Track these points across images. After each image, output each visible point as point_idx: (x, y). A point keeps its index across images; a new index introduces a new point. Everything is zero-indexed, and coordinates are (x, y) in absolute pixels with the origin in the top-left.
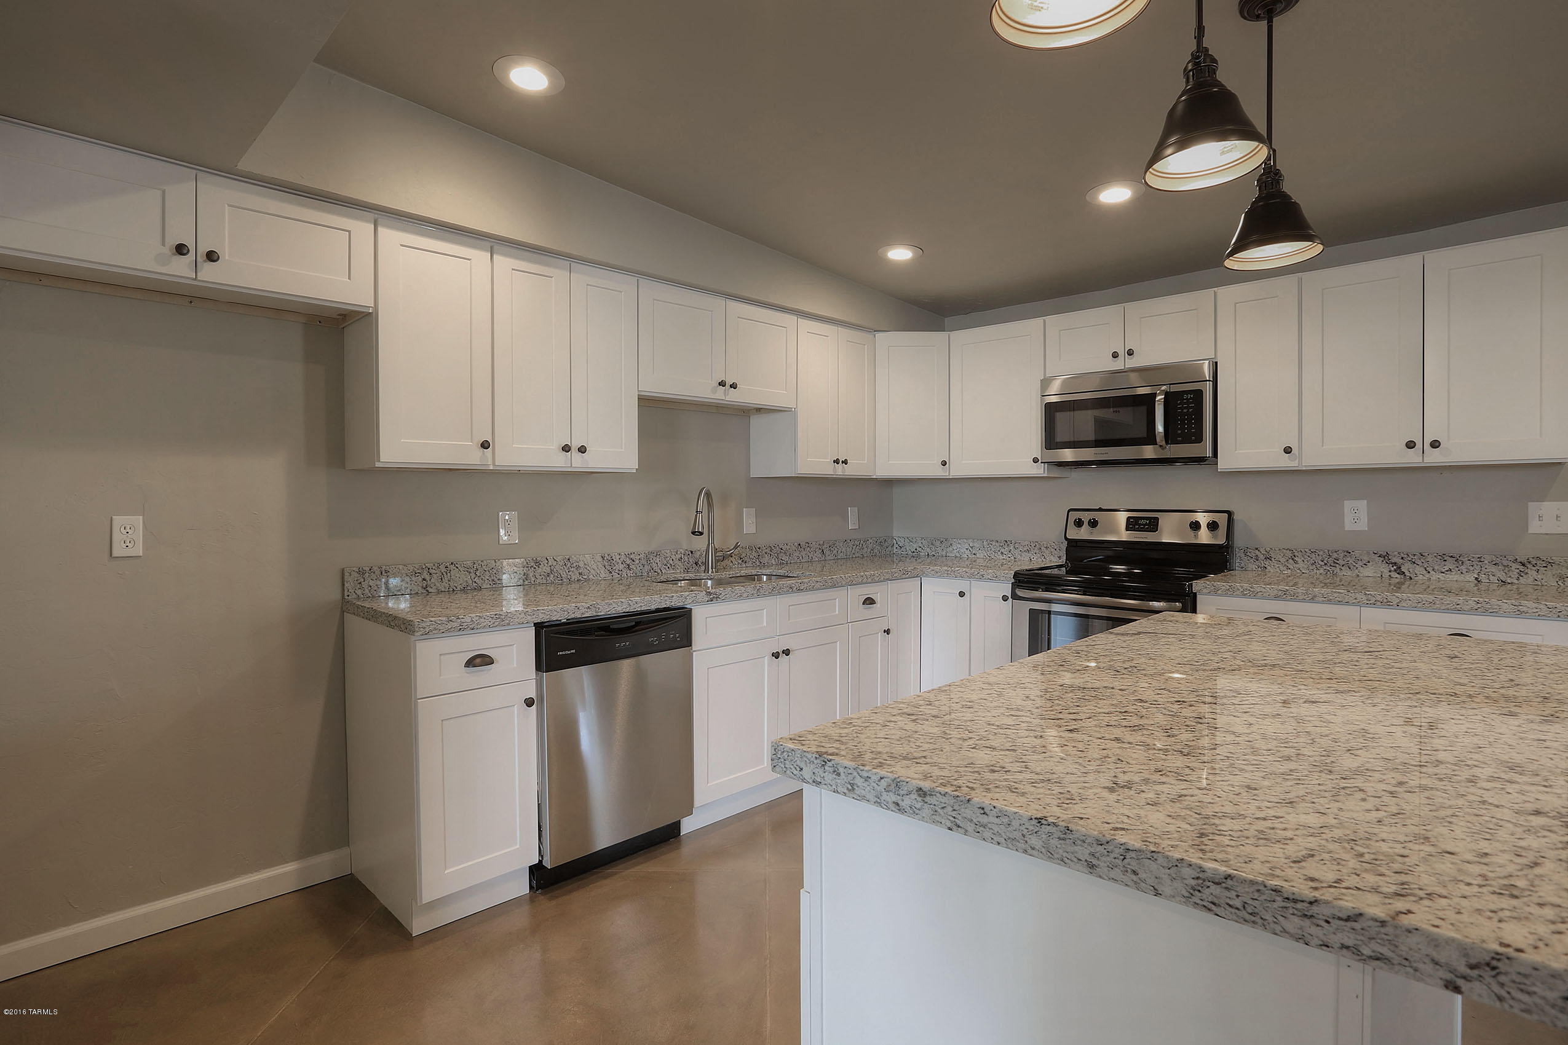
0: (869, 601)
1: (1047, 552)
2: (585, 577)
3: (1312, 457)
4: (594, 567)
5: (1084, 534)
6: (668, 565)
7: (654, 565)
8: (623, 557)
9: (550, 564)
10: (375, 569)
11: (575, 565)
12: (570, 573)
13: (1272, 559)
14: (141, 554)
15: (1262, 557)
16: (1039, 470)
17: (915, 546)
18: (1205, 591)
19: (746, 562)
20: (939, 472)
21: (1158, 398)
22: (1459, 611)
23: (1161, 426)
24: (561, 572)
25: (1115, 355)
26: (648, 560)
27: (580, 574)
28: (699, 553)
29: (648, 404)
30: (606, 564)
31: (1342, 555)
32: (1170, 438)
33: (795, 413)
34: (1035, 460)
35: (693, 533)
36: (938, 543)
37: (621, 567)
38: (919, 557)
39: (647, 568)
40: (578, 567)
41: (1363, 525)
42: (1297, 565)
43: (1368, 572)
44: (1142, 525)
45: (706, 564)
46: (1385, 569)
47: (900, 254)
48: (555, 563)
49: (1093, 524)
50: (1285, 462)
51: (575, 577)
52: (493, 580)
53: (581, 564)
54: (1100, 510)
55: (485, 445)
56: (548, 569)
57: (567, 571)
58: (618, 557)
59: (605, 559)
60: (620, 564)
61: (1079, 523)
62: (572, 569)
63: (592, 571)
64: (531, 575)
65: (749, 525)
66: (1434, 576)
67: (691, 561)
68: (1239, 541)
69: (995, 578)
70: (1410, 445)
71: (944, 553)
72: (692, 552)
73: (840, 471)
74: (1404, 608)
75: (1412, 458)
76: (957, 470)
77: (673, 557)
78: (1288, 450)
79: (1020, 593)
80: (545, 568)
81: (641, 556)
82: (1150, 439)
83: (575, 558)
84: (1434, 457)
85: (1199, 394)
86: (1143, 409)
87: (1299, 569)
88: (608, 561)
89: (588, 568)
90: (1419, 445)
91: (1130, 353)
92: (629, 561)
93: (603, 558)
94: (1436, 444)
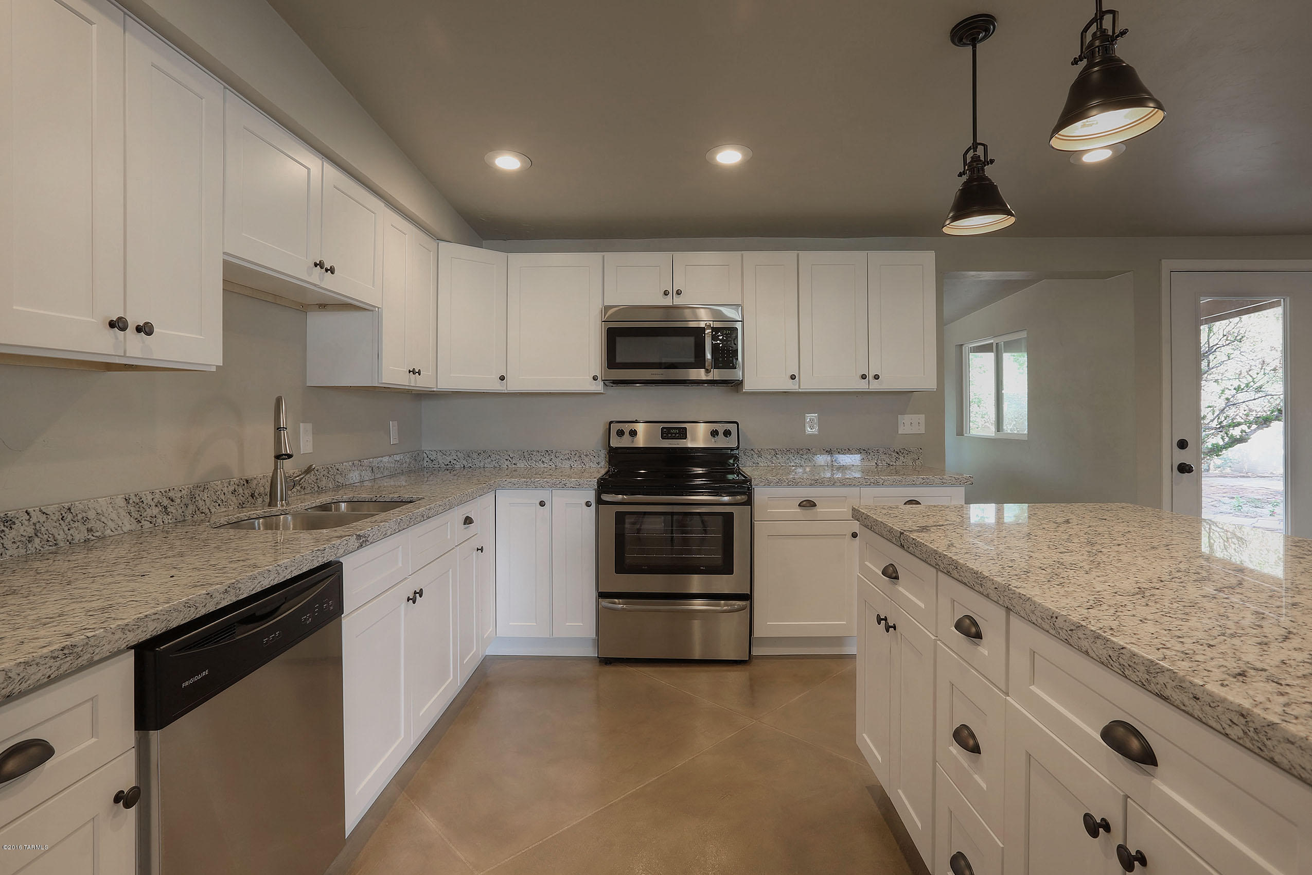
0: (468, 519)
1: (587, 459)
2: (97, 534)
3: (805, 383)
4: (113, 515)
5: (623, 442)
6: (219, 501)
7: (201, 503)
8: (158, 496)
9: (34, 520)
11: (80, 517)
12: (71, 531)
13: (763, 457)
15: (755, 456)
16: (598, 387)
17: (449, 459)
18: (761, 484)
19: (305, 489)
20: (497, 387)
21: (708, 331)
22: (914, 485)
23: (709, 353)
24: (54, 531)
25: (666, 293)
26: (192, 497)
27: (90, 530)
28: (255, 482)
30: (132, 509)
31: (805, 452)
32: (715, 363)
33: (380, 313)
34: (595, 378)
35: (278, 454)
36: (475, 456)
37: (155, 511)
38: (453, 469)
39: (191, 508)
40: (85, 520)
41: (815, 431)
42: (778, 461)
44: (674, 433)
47: (508, 162)
48: (43, 518)
49: (633, 432)
50: (791, 386)
51: (80, 535)
53: (91, 514)
56: (30, 531)
57: (66, 529)
58: (149, 497)
59: (131, 501)
60: (153, 507)
61: (620, 433)
62: (76, 524)
63: (110, 524)
65: (306, 443)
67: (246, 492)
68: (741, 445)
69: (578, 486)
70: (863, 377)
71: (482, 465)
72: (247, 481)
73: (412, 382)
74: (887, 486)
75: (862, 386)
76: (513, 385)
77: (225, 490)
78: (793, 377)
79: (606, 497)
80: (22, 529)
81: (183, 492)
82: (699, 362)
83: (81, 506)
84: (875, 386)
85: (732, 330)
86: (695, 340)
87: (779, 463)
88: (134, 504)
89: (103, 519)
90: (868, 377)
91: (678, 292)
92: (166, 502)
93: (127, 500)
94: (877, 377)
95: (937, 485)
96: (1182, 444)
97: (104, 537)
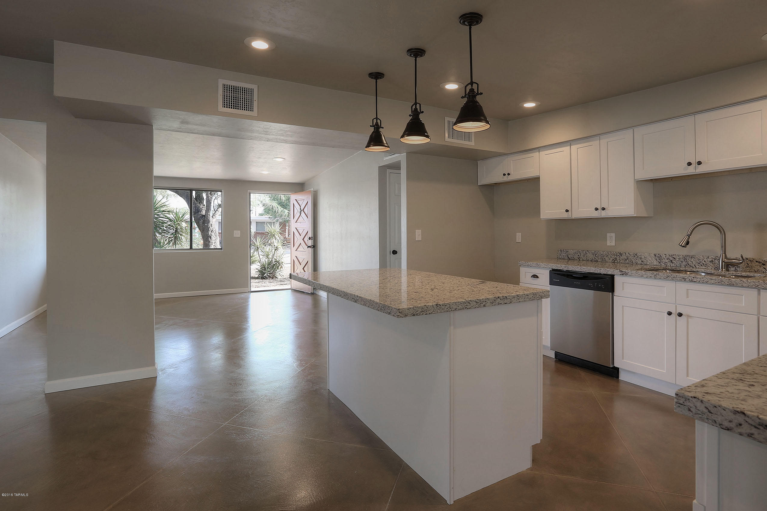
2: (645, 263)
4: (650, 259)
7: (690, 263)
8: (668, 256)
9: (627, 255)
10: (565, 250)
11: (639, 257)
12: (637, 260)
14: (520, 242)
24: (632, 259)
27: (642, 261)
30: (657, 258)
37: (667, 261)
39: (684, 263)
40: (641, 258)
48: (629, 255)
52: (602, 259)
53: (643, 257)
56: (626, 258)
57: (635, 259)
58: (664, 256)
59: (657, 256)
60: (666, 259)
64: (618, 259)
77: (705, 260)
80: (624, 257)
83: (639, 254)
89: (647, 259)
92: (671, 259)
93: (655, 255)
97: (647, 265)
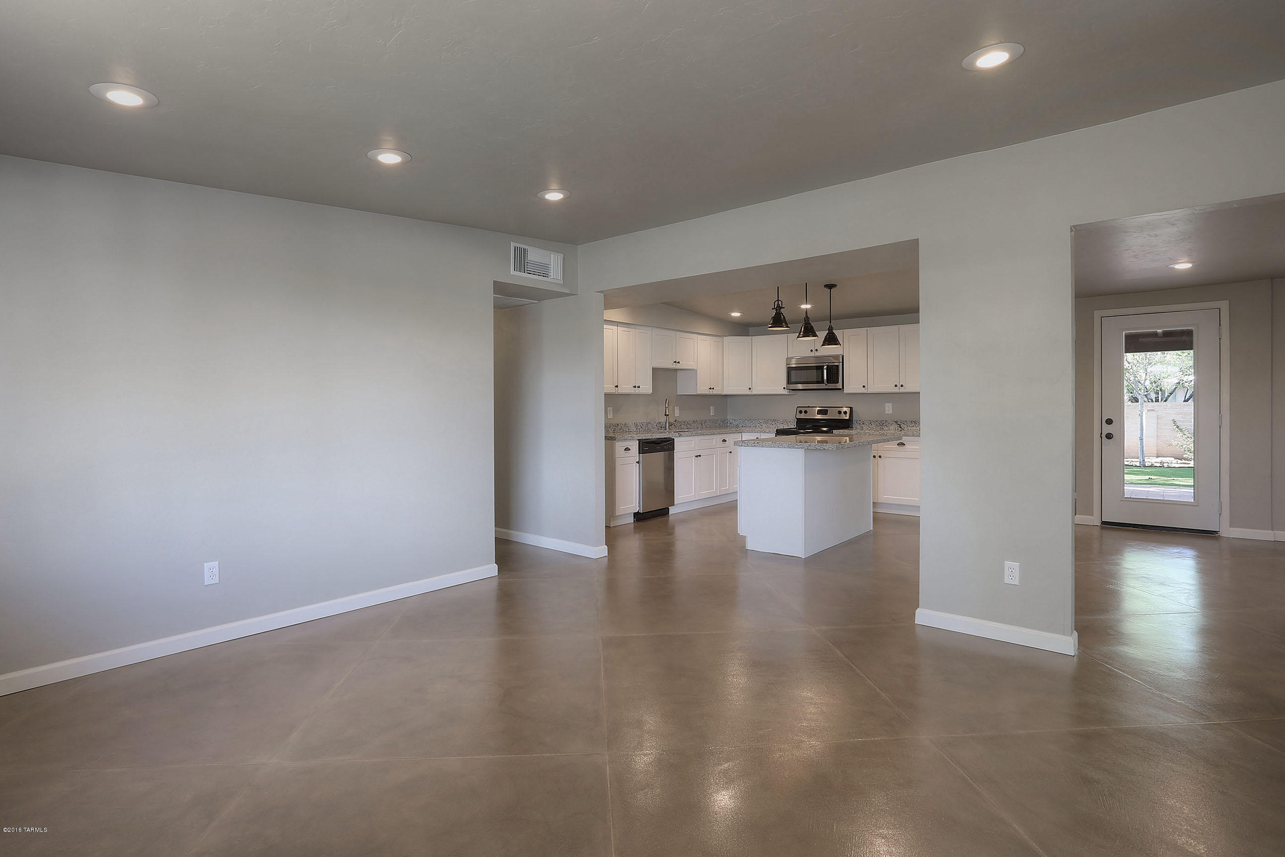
0: (724, 441)
1: (789, 423)
3: (871, 390)
4: (632, 427)
5: (803, 416)
6: (653, 427)
11: (627, 426)
15: (861, 423)
16: (786, 392)
17: (737, 422)
19: (677, 427)
20: (749, 392)
21: (825, 367)
23: (826, 377)
25: (812, 351)
26: (647, 425)
27: (629, 429)
28: (662, 423)
29: (655, 370)
30: (636, 426)
31: (884, 422)
32: (829, 381)
33: (696, 371)
34: (784, 388)
35: (665, 415)
36: (747, 421)
38: (739, 426)
39: (647, 428)
41: (891, 412)
42: (872, 426)
43: (892, 428)
44: (822, 412)
45: (666, 427)
46: (896, 426)
47: (736, 314)
49: (806, 412)
50: (863, 391)
53: (629, 426)
54: (809, 407)
55: (617, 386)
58: (639, 424)
59: (635, 424)
60: (639, 426)
61: (801, 412)
65: (677, 413)
66: (909, 428)
67: (660, 426)
68: (855, 418)
69: (770, 432)
70: (896, 386)
71: (750, 425)
72: (660, 423)
73: (711, 392)
75: (896, 390)
76: (755, 392)
78: (864, 387)
81: (645, 424)
82: (822, 382)
83: (627, 424)
84: (902, 390)
85: (838, 366)
86: (820, 371)
90: (898, 386)
91: (817, 350)
94: (902, 386)
95: (910, 436)
96: (1109, 422)
